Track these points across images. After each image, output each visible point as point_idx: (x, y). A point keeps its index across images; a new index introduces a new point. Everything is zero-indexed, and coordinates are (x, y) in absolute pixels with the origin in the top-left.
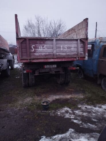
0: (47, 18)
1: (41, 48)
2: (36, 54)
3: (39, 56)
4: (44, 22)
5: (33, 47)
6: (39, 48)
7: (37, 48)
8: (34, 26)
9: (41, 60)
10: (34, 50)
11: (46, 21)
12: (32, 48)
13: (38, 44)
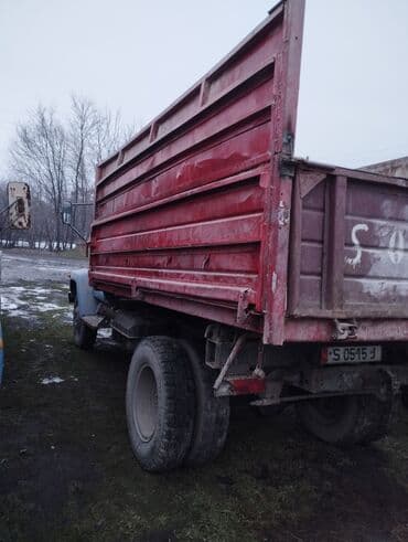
0: (118, 113)
1: (395, 249)
2: (372, 286)
3: (387, 298)
4: (104, 127)
5: (359, 234)
6: (386, 248)
7: (377, 247)
8: (63, 136)
9: (394, 326)
10: (364, 254)
11: (113, 122)
12: (355, 241)
13: (383, 218)
